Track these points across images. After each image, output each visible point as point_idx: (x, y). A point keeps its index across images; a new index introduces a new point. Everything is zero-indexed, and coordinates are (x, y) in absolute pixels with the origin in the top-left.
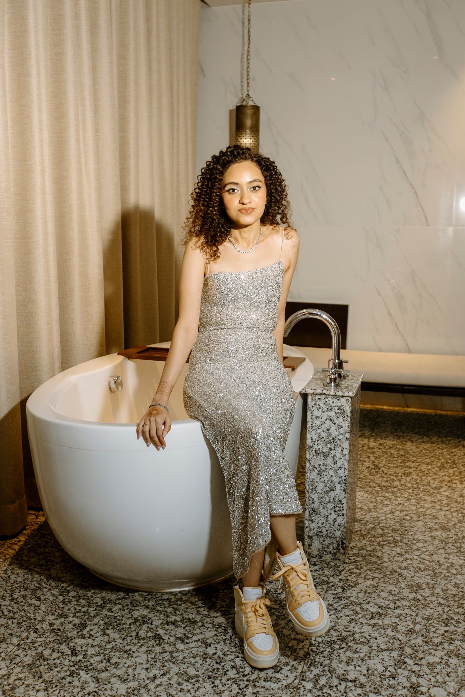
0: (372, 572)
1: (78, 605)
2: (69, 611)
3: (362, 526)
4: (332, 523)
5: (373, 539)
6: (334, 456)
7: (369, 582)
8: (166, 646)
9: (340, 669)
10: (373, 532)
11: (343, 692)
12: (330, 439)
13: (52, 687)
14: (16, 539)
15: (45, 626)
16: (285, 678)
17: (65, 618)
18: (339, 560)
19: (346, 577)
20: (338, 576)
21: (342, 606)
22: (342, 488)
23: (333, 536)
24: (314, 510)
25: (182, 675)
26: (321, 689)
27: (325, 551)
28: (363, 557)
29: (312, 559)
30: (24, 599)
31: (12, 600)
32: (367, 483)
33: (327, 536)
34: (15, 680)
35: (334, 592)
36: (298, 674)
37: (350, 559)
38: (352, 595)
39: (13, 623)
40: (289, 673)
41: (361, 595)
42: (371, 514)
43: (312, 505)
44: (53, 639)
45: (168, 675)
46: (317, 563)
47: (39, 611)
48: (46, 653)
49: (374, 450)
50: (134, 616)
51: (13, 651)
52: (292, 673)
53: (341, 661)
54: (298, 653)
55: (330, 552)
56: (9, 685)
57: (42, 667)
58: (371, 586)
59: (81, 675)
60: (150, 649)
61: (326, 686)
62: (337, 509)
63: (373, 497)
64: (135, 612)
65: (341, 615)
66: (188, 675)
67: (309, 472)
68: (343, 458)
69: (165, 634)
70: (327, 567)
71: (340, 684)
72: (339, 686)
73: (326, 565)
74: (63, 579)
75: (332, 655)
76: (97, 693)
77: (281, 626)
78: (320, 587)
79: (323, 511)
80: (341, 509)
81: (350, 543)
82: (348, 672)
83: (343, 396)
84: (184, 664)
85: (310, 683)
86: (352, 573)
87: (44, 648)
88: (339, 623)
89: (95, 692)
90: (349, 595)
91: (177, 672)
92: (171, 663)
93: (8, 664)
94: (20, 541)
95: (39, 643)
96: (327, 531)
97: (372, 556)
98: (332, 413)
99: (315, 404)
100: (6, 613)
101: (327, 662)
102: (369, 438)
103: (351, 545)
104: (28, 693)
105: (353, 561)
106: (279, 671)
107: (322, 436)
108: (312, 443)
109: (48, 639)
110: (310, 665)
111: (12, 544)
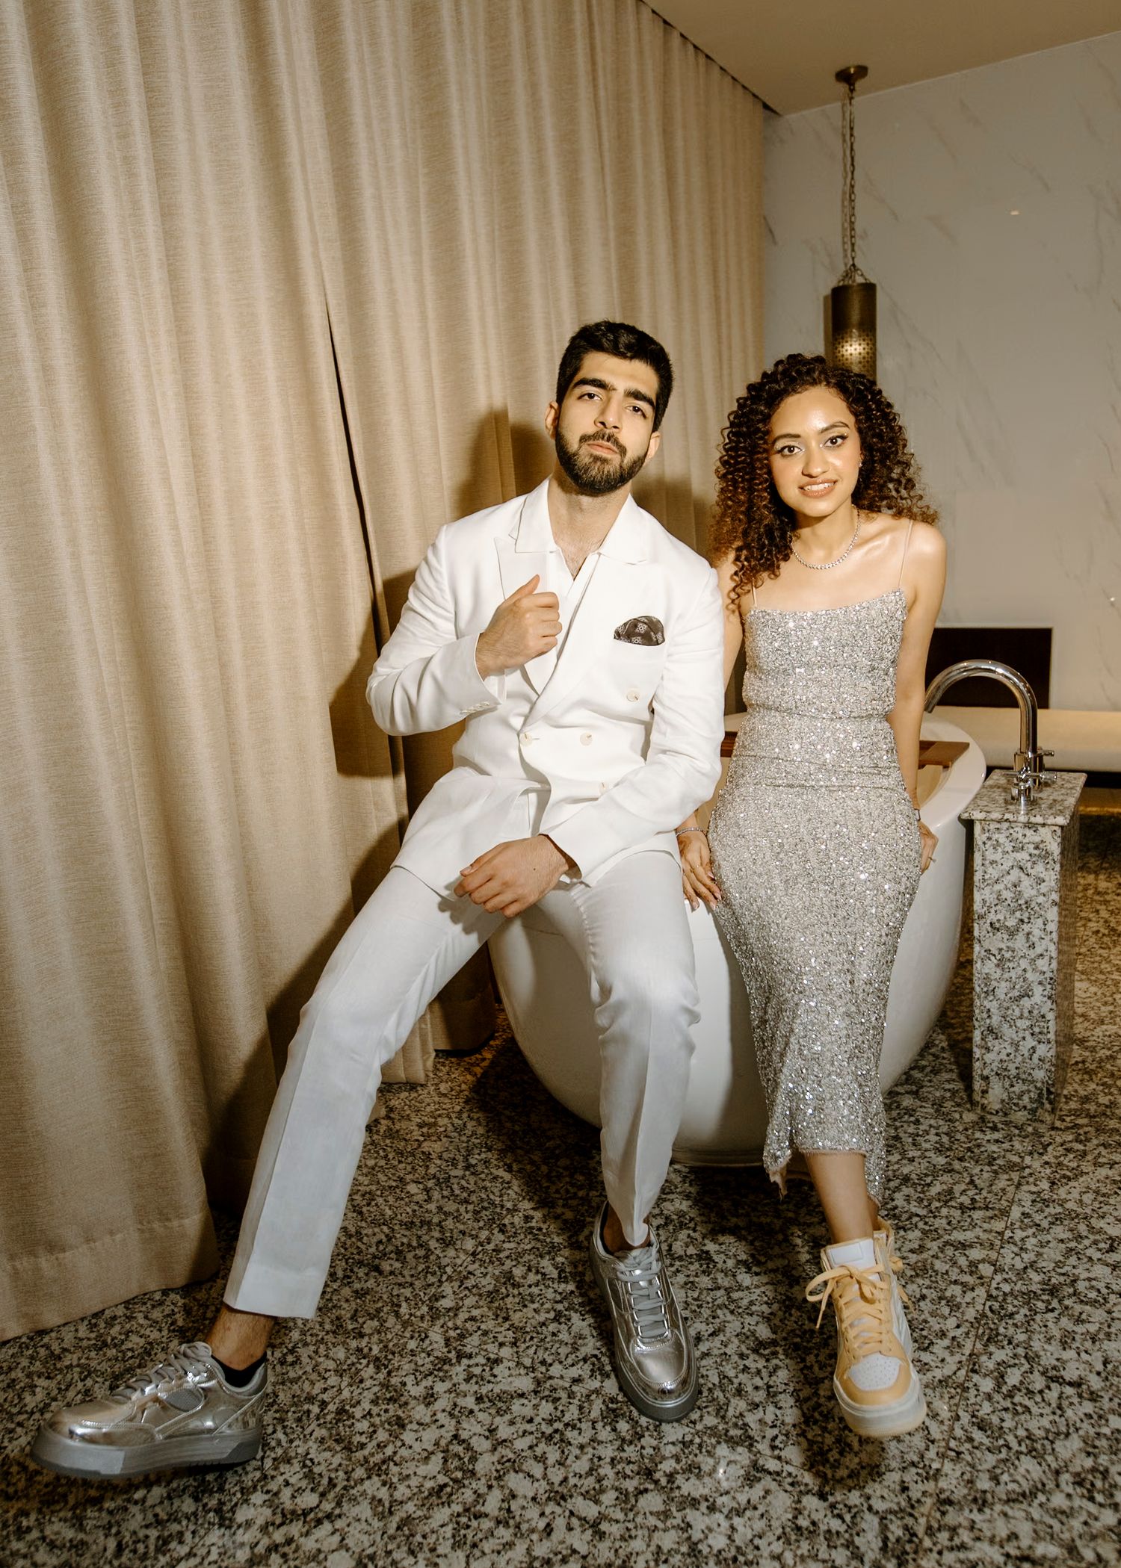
0: (1109, 1150)
1: (573, 1185)
2: (557, 1196)
3: (1087, 1054)
4: (1027, 1055)
5: (1110, 1081)
6: (1028, 934)
7: (1103, 1172)
8: (720, 1276)
9: (1049, 1354)
10: (1109, 1066)
11: (1054, 1405)
12: (1020, 902)
13: (525, 1341)
14: (478, 1056)
15: (518, 1220)
16: (939, 1365)
17: (550, 1208)
18: (1042, 1121)
19: (1056, 1157)
20: (1041, 1154)
21: (1049, 1219)
22: (1046, 993)
23: (1030, 1078)
24: (991, 1030)
25: (747, 1337)
26: (1010, 1395)
27: (1015, 1104)
28: (1091, 1117)
29: (989, 1117)
30: (487, 1167)
31: (468, 1167)
32: (1096, 965)
33: (1017, 1077)
34: (466, 1321)
35: (1034, 1189)
36: (964, 1358)
37: (1064, 1120)
38: (1069, 1197)
39: (467, 1212)
40: (946, 1354)
41: (1087, 1198)
42: (1104, 1027)
43: (988, 1021)
44: (529, 1247)
45: (721, 1335)
46: (1000, 1126)
47: (510, 1191)
48: (518, 1272)
49: (1108, 898)
50: (665, 1212)
51: (465, 1264)
52: (952, 1354)
53: (1050, 1339)
54: (963, 1313)
55: (1025, 1107)
56: (456, 1329)
57: (510, 1299)
58: (1108, 1181)
59: (573, 1321)
60: (691, 1279)
61: (1020, 1390)
62: (1037, 1030)
63: (1108, 994)
64: (667, 1204)
65: (1049, 1237)
66: (757, 1338)
67: (979, 962)
68: (1047, 938)
69: (719, 1252)
70: (1019, 1136)
71: (1049, 1388)
72: (1047, 1391)
73: (1017, 1132)
74: (550, 1133)
75: (1032, 1323)
76: (599, 1360)
77: (931, 1253)
78: (1006, 1177)
79: (1008, 1032)
80: (1045, 1030)
81: (1063, 1088)
82: (1064, 1362)
83: (1044, 825)
84: (751, 1315)
85: (988, 1378)
86: (1068, 1150)
87: (514, 1263)
88: (1045, 1256)
89: (595, 1356)
90: (1064, 1196)
91: (739, 1330)
92: (726, 1311)
93: (455, 1289)
94: (484, 1059)
95: (507, 1253)
96: (1017, 1068)
97: (1108, 1116)
98: (1023, 856)
99: (989, 839)
100: (457, 1192)
101: (1021, 1337)
102: (1096, 873)
103: (1065, 1092)
104: (485, 1347)
105: (1070, 1125)
106: (928, 1347)
107: (1003, 897)
108: (985, 908)
109: (522, 1246)
110: (988, 1340)
111: (472, 1065)
